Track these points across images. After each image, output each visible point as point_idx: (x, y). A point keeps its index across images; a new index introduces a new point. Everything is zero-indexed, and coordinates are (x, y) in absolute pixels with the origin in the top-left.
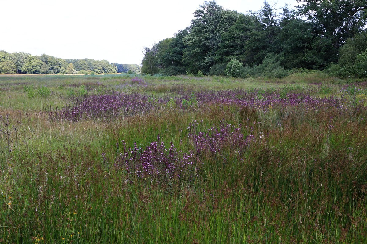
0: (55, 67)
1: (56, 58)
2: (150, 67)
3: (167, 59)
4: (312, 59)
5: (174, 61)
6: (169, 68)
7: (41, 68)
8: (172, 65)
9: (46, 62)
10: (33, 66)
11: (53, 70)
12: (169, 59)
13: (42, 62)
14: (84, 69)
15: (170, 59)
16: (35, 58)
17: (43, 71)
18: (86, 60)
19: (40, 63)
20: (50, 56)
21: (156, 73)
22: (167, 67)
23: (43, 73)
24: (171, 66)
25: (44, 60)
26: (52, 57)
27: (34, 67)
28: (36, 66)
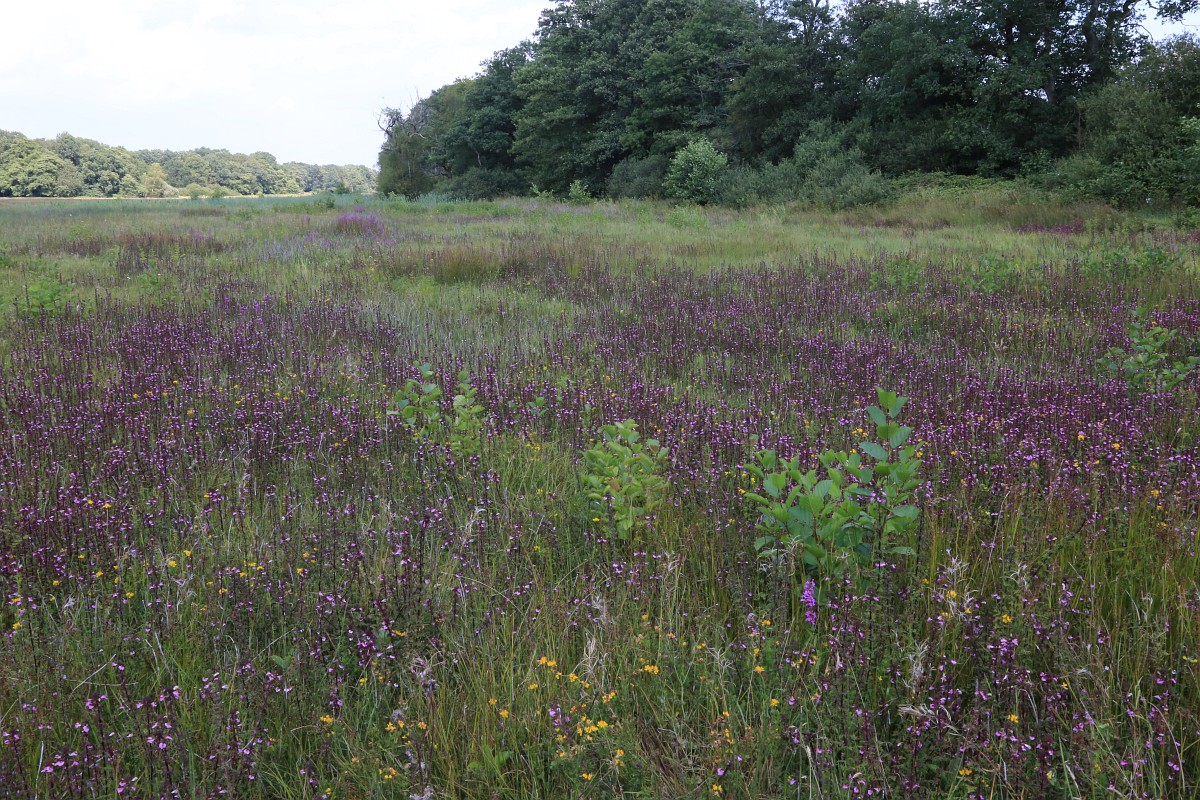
0: (105, 175)
1: (108, 147)
2: (406, 174)
3: (458, 147)
4: (975, 139)
5: (483, 153)
6: (466, 176)
8: (477, 166)
9: (73, 159)
11: (98, 185)
12: (466, 144)
13: (58, 160)
14: (198, 181)
15: (471, 145)
16: (38, 146)
17: (63, 188)
18: (202, 152)
19: (55, 163)
20: (86, 141)
21: (425, 192)
22: (462, 170)
23: (63, 194)
24: (473, 169)
25: (68, 152)
26: (92, 145)
27: (34, 177)
28: (41, 174)
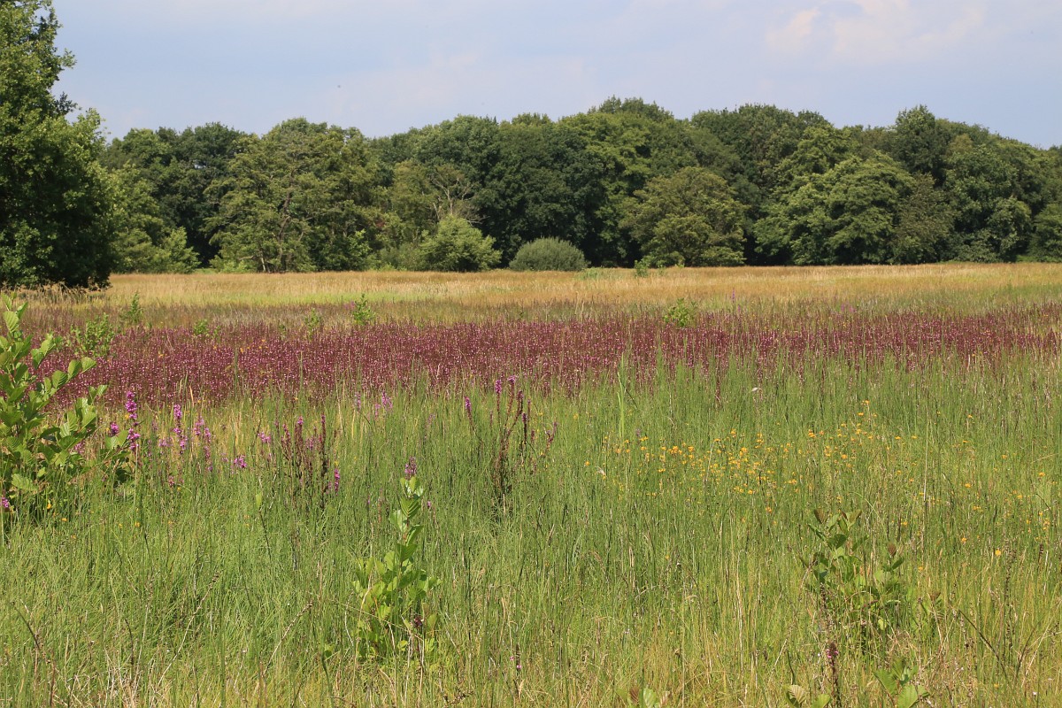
7: (896, 221)
10: (838, 209)
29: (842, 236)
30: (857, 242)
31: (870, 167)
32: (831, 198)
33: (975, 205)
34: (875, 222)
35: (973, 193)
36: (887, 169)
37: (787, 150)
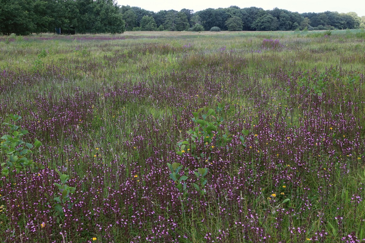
0: (287, 23)
1: (290, 12)
7: (271, 24)
11: (284, 26)
13: (273, 18)
14: (322, 24)
16: (267, 13)
17: (273, 28)
18: (327, 13)
20: (283, 10)
25: (276, 15)
27: (264, 24)
28: (266, 22)
29: (263, 26)
30: (265, 27)
31: (268, 16)
32: (262, 21)
33: (283, 22)
34: (267, 24)
35: (283, 20)
36: (270, 17)
37: (256, 14)
